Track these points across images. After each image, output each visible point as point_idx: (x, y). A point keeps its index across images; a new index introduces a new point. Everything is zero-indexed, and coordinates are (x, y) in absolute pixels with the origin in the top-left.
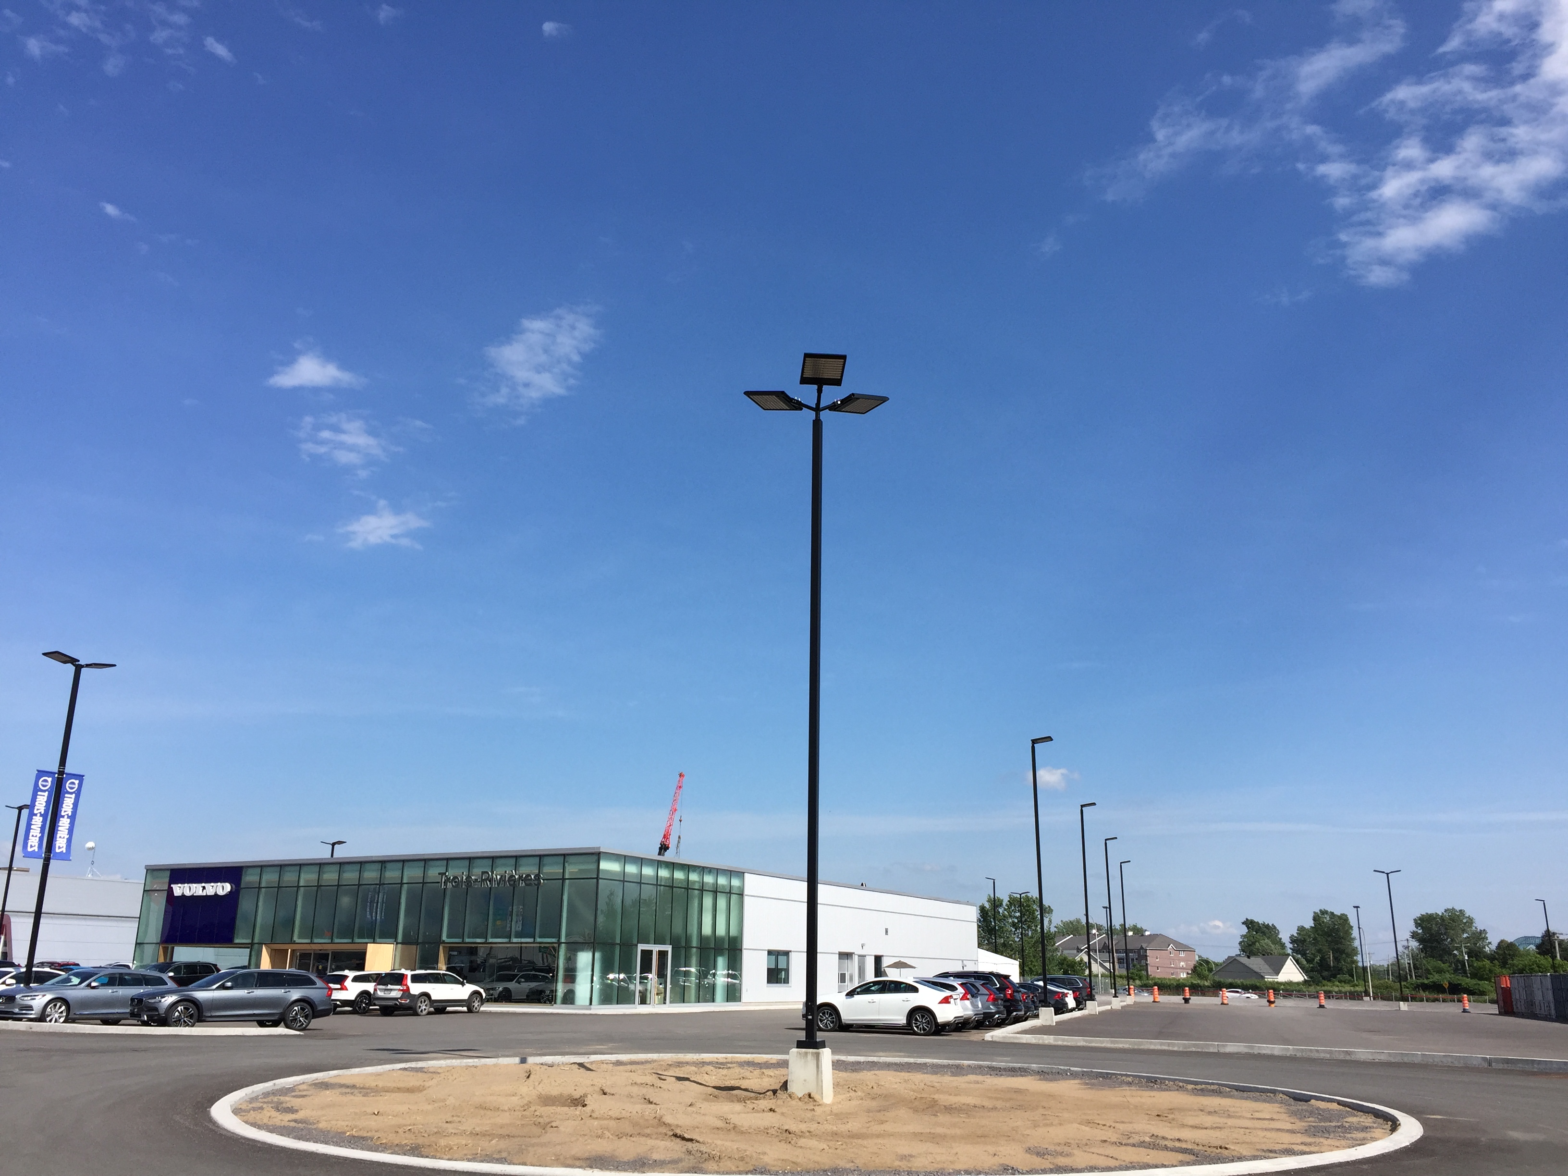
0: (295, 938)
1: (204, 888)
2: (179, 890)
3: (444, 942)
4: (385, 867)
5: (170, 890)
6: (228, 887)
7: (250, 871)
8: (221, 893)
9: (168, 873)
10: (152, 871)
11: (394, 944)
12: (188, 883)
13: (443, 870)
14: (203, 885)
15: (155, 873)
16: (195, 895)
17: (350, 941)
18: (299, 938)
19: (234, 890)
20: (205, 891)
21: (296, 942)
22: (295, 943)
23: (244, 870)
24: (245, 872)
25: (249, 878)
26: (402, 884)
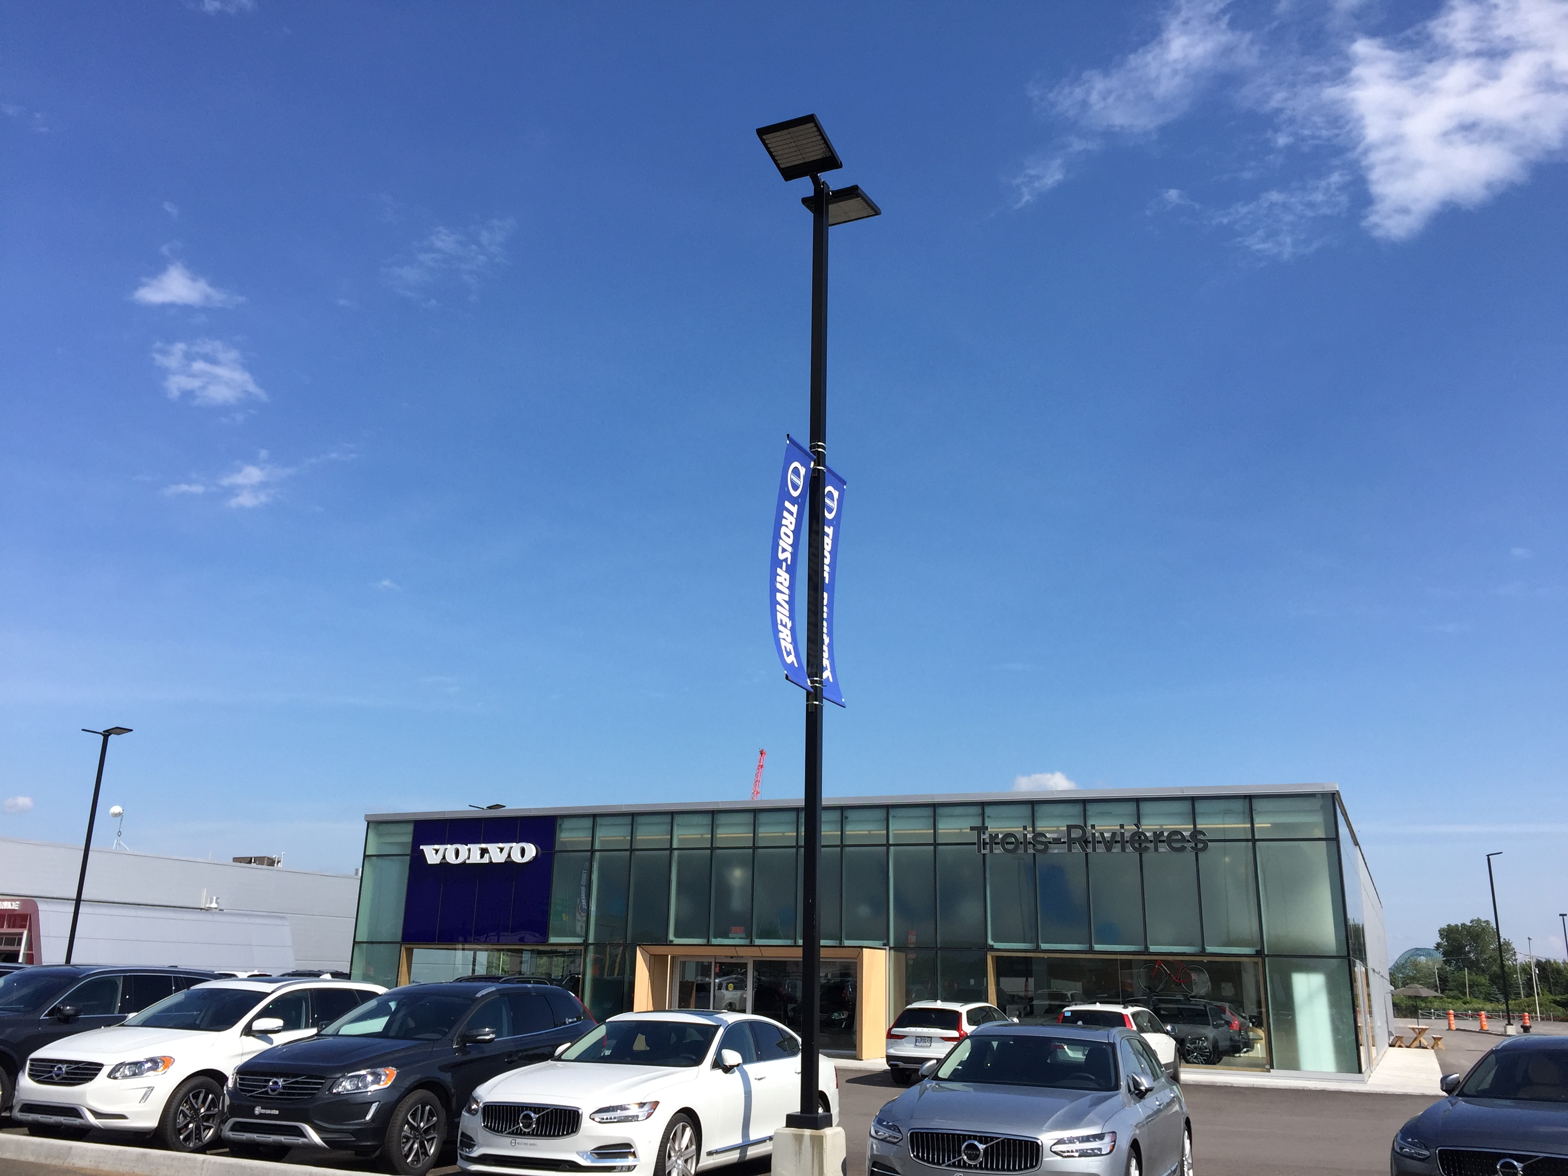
0: (671, 937)
1: (484, 852)
2: (432, 854)
3: (992, 949)
4: (846, 818)
5: (418, 858)
6: (531, 851)
7: (567, 824)
8: (517, 858)
9: (410, 828)
10: (376, 824)
11: (885, 949)
12: (452, 844)
13: (977, 823)
14: (483, 846)
15: (382, 827)
16: (467, 862)
17: (789, 942)
18: (677, 935)
19: (539, 855)
20: (487, 856)
21: (674, 943)
22: (671, 944)
23: (559, 822)
24: (560, 826)
25: (567, 836)
26: (888, 845)
